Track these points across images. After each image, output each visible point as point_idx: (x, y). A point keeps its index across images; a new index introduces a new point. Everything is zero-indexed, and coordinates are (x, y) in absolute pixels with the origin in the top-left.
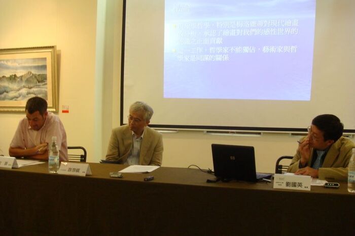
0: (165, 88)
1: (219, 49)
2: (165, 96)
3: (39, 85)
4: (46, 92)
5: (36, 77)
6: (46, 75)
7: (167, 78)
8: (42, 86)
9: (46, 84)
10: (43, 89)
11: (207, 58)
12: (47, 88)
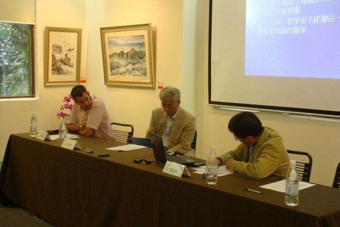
0: (246, 64)
1: (297, 20)
2: (246, 74)
3: (140, 62)
4: (145, 68)
5: (137, 54)
6: (145, 52)
7: (248, 54)
8: (142, 63)
9: (145, 61)
10: (143, 66)
11: (285, 31)
12: (146, 65)
